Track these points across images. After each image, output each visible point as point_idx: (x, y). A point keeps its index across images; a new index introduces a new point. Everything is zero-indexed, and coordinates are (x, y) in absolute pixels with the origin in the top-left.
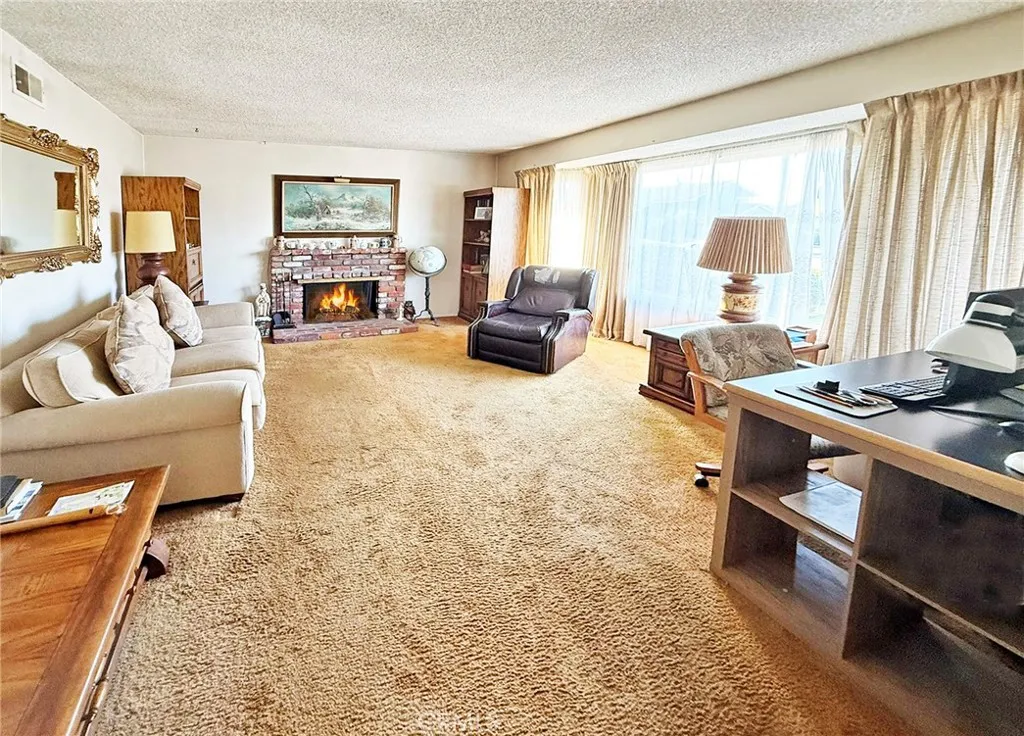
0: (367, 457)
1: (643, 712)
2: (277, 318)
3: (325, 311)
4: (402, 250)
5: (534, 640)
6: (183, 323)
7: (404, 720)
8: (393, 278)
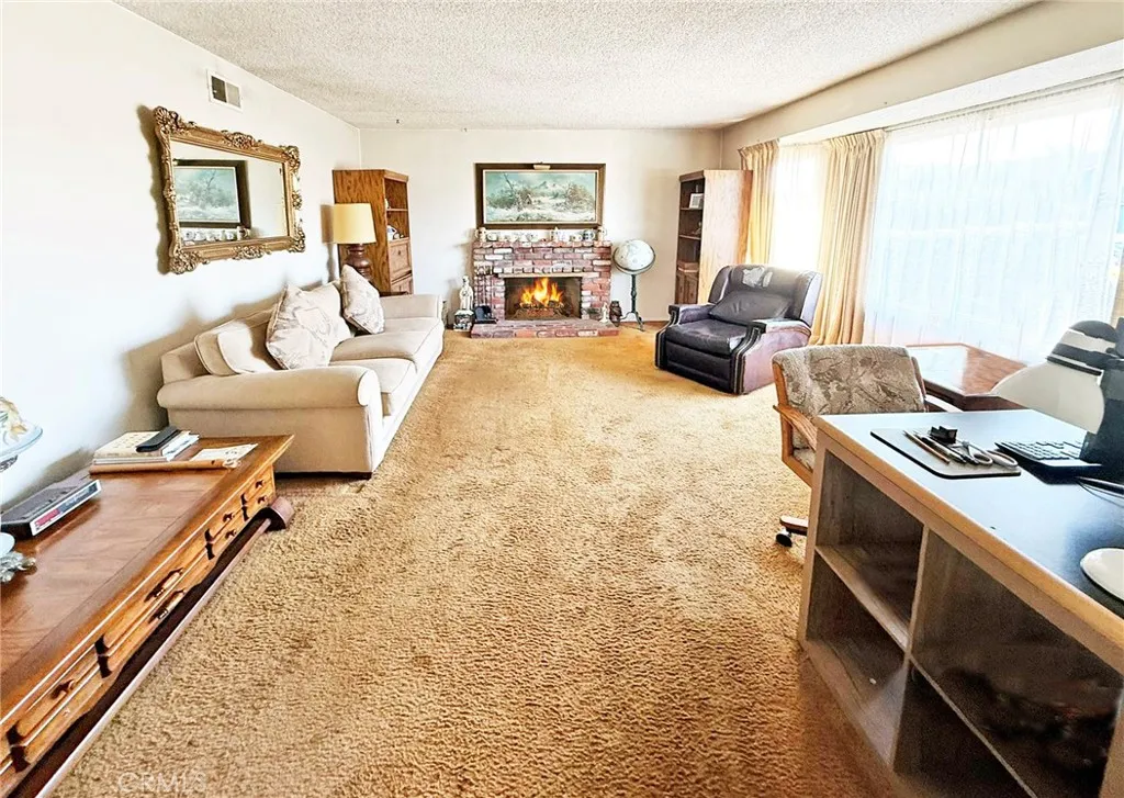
0: (497, 456)
1: (624, 752)
2: (480, 312)
3: (526, 307)
4: (607, 244)
5: (555, 658)
6: (361, 311)
7: (401, 692)
8: (597, 275)
